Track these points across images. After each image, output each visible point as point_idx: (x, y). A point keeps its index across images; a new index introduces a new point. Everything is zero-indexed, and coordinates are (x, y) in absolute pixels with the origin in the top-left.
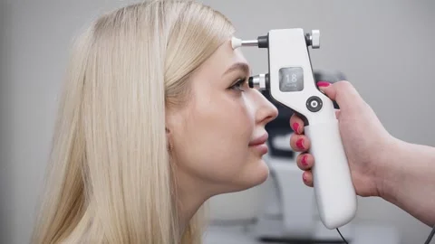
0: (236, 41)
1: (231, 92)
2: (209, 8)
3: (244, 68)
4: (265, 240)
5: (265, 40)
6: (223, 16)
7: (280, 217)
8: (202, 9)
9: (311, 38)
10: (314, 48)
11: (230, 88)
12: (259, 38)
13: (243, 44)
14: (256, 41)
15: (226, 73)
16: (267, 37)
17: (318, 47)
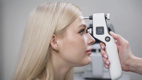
0: (82, 17)
1: (80, 34)
2: (74, 5)
3: (85, 26)
4: (87, 79)
5: (92, 17)
6: (79, 8)
7: (91, 71)
8: (72, 5)
9: (107, 16)
10: (108, 20)
11: (79, 32)
12: (90, 16)
13: (84, 19)
14: (89, 18)
15: (78, 28)
16: (92, 16)
17: (109, 19)
